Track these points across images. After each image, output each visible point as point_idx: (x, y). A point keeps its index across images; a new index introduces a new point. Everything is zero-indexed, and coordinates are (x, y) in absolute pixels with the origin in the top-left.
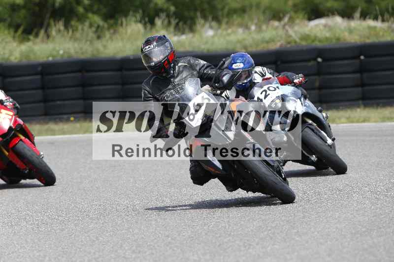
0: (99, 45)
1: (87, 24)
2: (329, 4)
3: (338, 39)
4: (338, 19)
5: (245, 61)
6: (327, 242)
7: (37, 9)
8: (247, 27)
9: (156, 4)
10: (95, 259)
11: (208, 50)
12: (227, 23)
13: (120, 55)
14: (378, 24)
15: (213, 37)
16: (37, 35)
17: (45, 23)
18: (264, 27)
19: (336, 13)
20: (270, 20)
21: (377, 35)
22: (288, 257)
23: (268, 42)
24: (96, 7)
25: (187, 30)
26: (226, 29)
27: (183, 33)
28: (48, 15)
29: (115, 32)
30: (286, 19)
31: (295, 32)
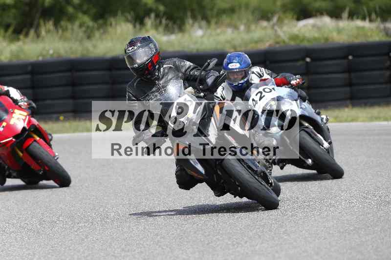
0: (88, 45)
1: (77, 23)
2: (317, 5)
3: (327, 39)
4: (327, 20)
5: (241, 61)
6: (314, 240)
7: (27, 8)
8: (236, 28)
9: (146, 4)
10: (84, 257)
11: (197, 50)
12: (216, 23)
13: (110, 55)
14: (366, 24)
15: (202, 37)
16: (27, 35)
17: (35, 23)
18: (253, 27)
19: (325, 13)
20: (258, 20)
21: (366, 35)
22: (277, 255)
23: (256, 42)
24: (85, 7)
25: (176, 30)
26: (215, 29)
27: (173, 33)
28: (38, 15)
29: (105, 32)
30: (275, 19)
31: (284, 32)
